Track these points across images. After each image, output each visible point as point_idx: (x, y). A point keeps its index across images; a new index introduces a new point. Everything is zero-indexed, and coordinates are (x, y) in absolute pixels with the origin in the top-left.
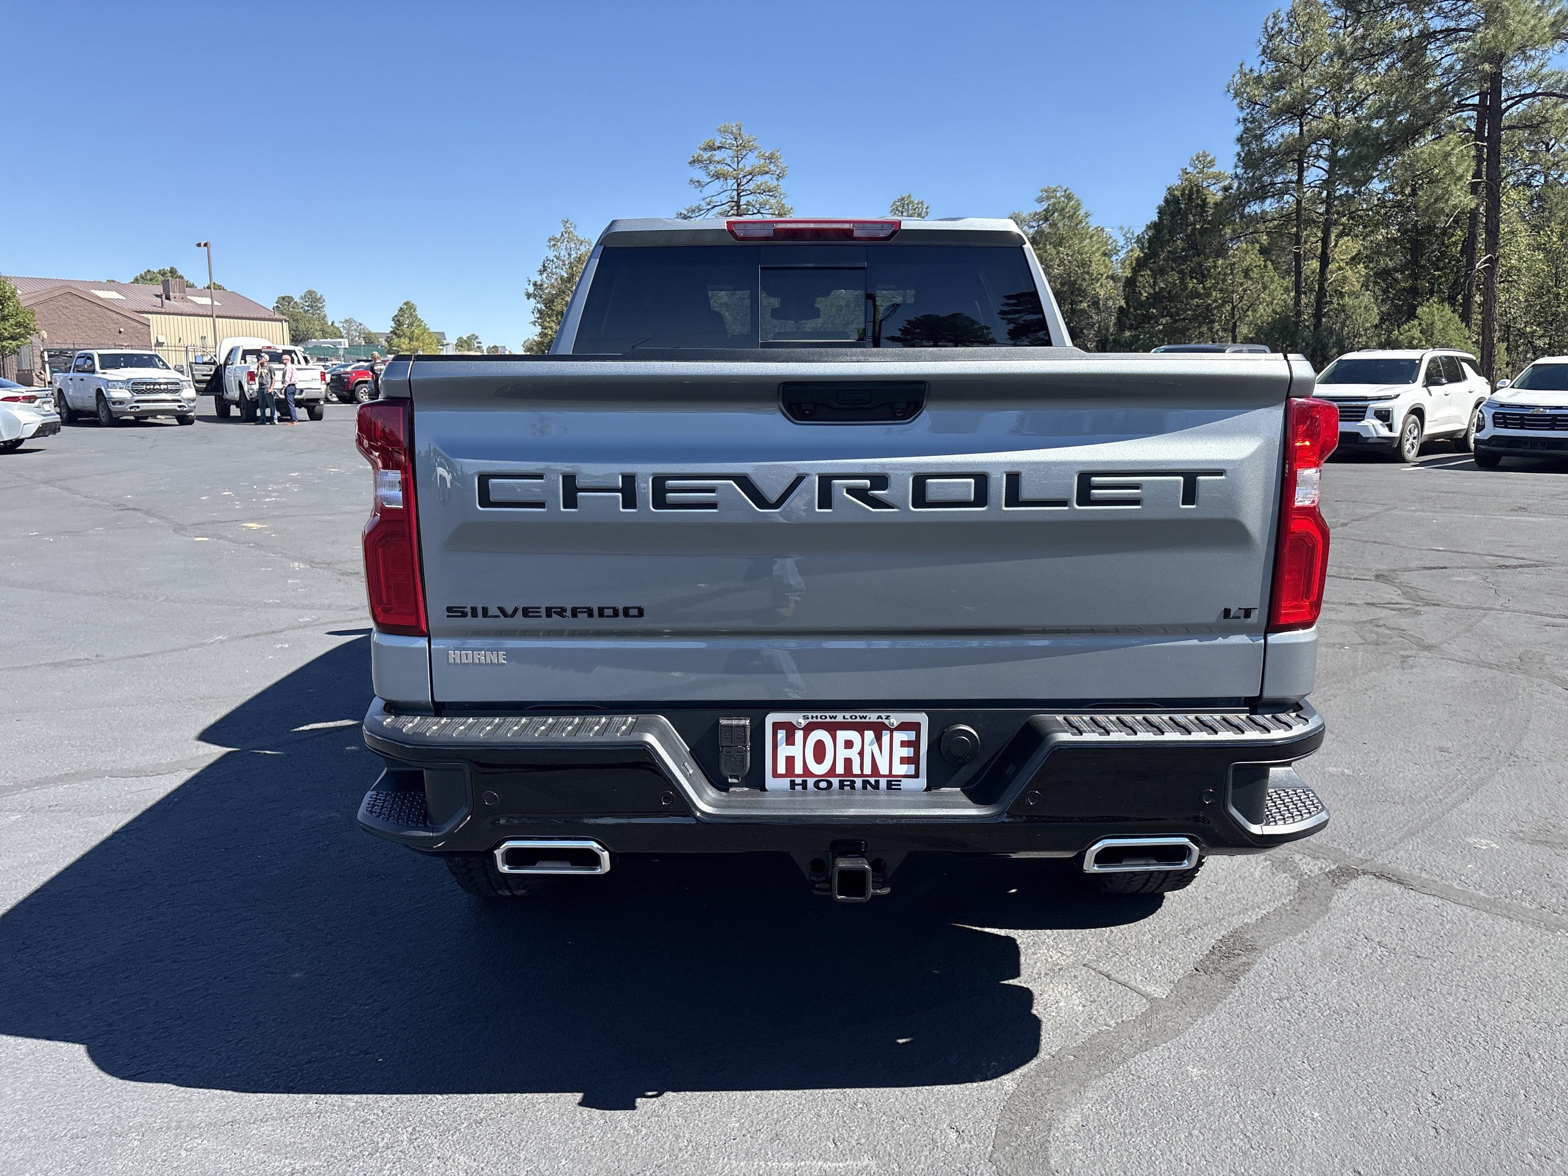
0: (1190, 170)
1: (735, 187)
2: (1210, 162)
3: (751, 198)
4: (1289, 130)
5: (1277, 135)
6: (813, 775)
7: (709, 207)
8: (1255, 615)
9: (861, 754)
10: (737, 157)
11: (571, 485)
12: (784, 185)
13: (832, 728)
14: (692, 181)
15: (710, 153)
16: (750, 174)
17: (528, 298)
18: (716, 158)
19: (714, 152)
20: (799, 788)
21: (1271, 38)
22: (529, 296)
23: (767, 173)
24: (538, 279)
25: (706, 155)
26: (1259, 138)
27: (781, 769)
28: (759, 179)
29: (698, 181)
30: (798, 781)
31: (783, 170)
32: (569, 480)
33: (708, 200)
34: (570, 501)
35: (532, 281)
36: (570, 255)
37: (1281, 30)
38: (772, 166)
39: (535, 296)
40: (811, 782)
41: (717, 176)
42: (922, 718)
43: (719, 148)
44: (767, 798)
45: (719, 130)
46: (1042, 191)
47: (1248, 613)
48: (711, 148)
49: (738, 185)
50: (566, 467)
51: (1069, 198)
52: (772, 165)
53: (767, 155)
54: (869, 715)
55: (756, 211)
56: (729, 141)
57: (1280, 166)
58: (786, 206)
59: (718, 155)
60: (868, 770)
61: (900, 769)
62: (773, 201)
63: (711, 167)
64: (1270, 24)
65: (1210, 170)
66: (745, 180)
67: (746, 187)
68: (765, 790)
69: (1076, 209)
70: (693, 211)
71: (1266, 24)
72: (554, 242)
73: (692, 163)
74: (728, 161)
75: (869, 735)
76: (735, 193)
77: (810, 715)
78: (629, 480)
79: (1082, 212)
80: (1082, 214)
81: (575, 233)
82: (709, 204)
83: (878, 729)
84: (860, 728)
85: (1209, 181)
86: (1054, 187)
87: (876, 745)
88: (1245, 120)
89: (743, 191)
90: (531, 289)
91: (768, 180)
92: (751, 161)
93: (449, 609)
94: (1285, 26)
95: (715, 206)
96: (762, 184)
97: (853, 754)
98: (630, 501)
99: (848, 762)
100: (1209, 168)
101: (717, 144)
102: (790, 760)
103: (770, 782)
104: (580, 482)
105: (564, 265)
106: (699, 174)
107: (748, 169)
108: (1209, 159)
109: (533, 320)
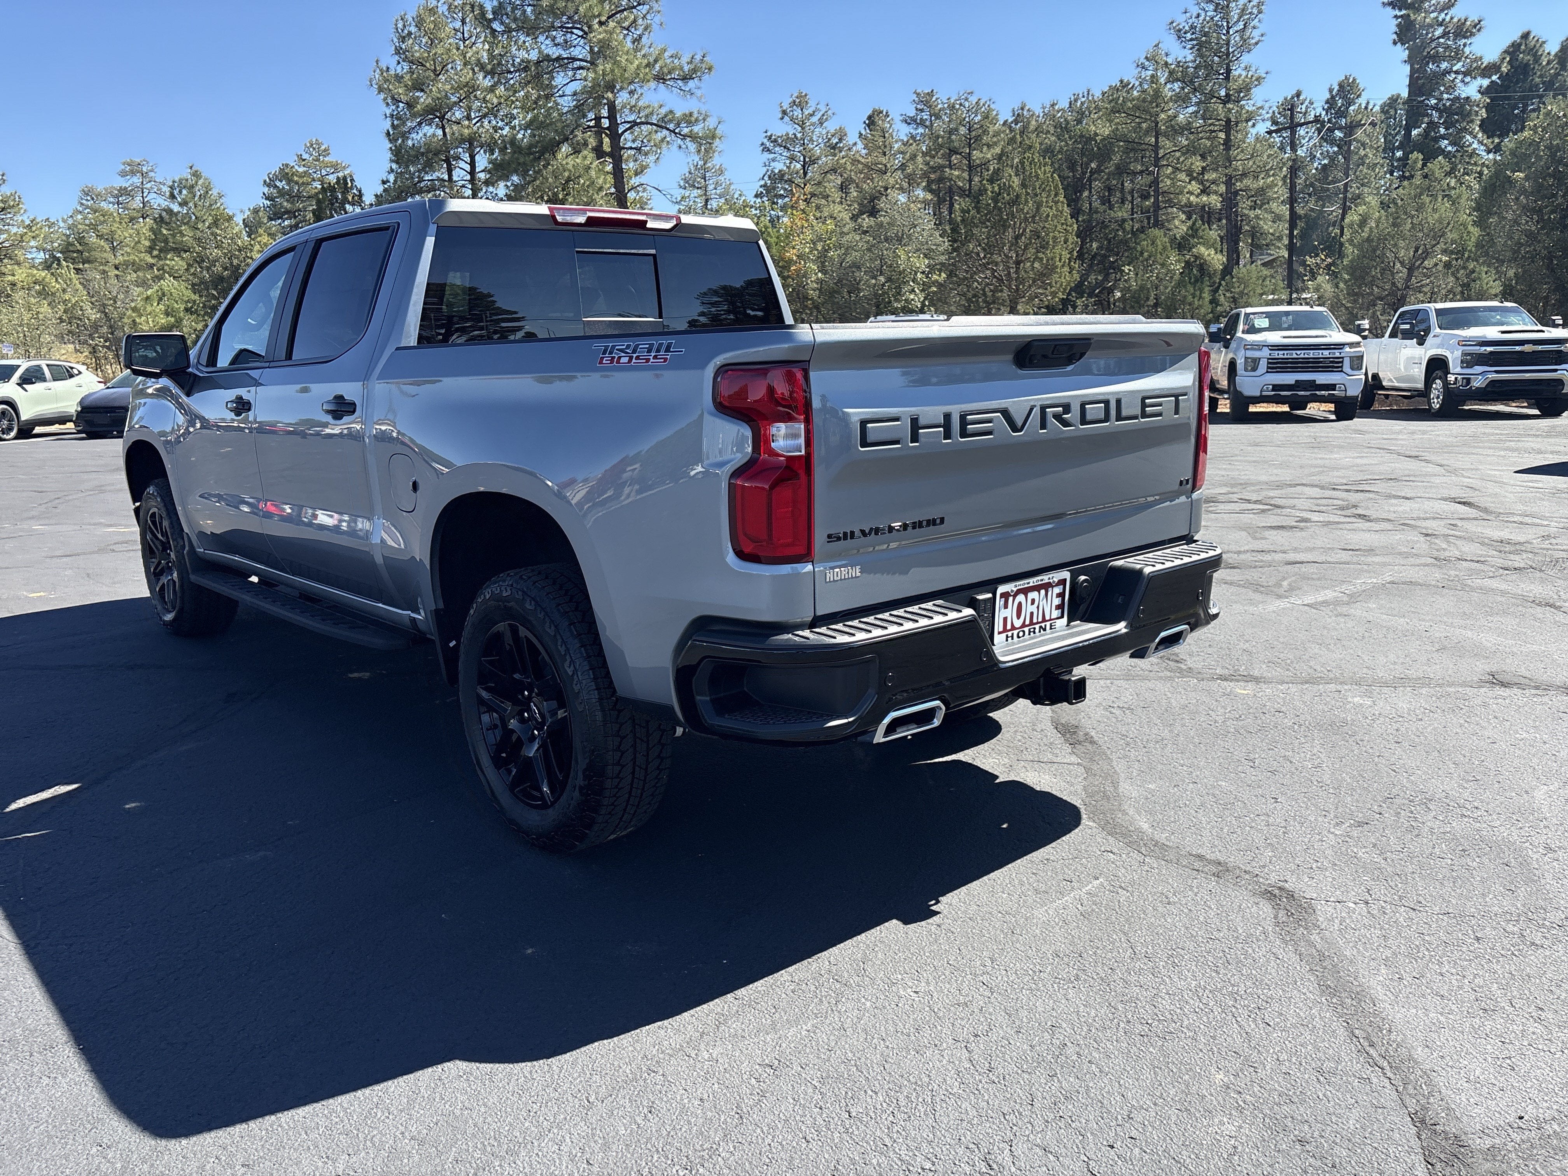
0: (305, 156)
2: (325, 150)
4: (430, 131)
5: (421, 135)
9: (1038, 607)
11: (915, 424)
13: (1027, 591)
21: (403, 39)
26: (405, 136)
27: (1002, 627)
32: (915, 421)
34: (915, 438)
37: (410, 33)
42: (1068, 575)
46: (124, 164)
50: (913, 410)
51: (196, 175)
54: (1044, 578)
57: (429, 166)
61: (1055, 614)
64: (400, 25)
65: (326, 159)
69: (208, 189)
71: (396, 25)
75: (1043, 592)
77: (1018, 583)
78: (947, 417)
79: (214, 192)
80: (215, 194)
83: (1047, 587)
84: (1037, 588)
85: (328, 170)
86: (138, 160)
87: (1045, 599)
88: (392, 116)
93: (829, 536)
94: (413, 29)
97: (1034, 608)
98: (947, 435)
99: (1032, 614)
100: (325, 156)
102: (1006, 620)
104: (922, 421)
108: (323, 147)
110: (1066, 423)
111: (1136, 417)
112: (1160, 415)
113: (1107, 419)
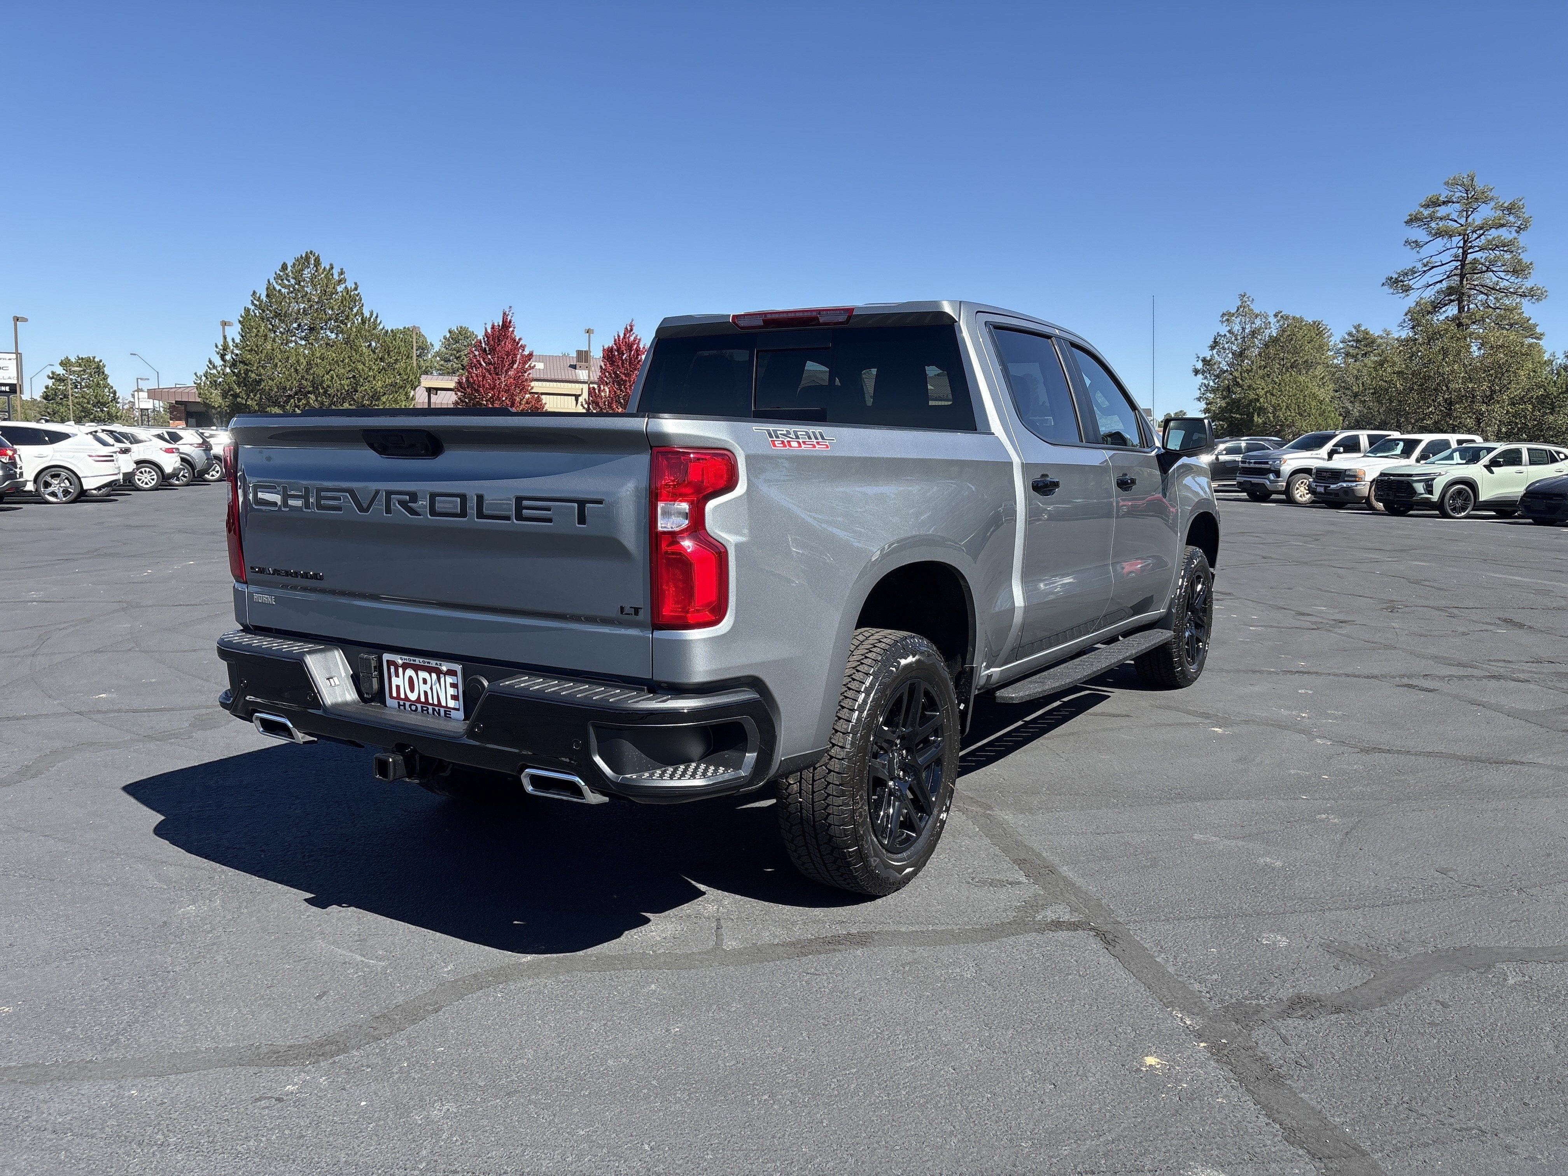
1: (1461, 244)
3: (1478, 255)
6: (409, 700)
7: (1425, 269)
8: (641, 612)
9: (431, 689)
10: (1467, 212)
12: (1523, 239)
13: (417, 668)
14: (1407, 242)
15: (1432, 210)
16: (1481, 228)
17: (1196, 375)
18: (1439, 215)
19: (1437, 208)
20: (402, 708)
22: (1196, 372)
23: (1502, 225)
24: (1208, 354)
25: (1426, 213)
27: (394, 694)
28: (1493, 233)
29: (1416, 241)
30: (402, 703)
31: (1526, 221)
33: (1425, 261)
35: (1201, 357)
36: (1244, 329)
38: (1512, 218)
39: (1203, 372)
40: (408, 704)
41: (1439, 234)
42: (458, 668)
43: (1444, 203)
44: (387, 711)
45: (1447, 183)
47: (637, 611)
48: (1435, 203)
49: (1465, 242)
52: (1512, 216)
53: (1506, 205)
54: (431, 661)
55: (1484, 269)
56: (1458, 194)
58: (1524, 261)
59: (1442, 211)
60: (436, 702)
61: (452, 704)
62: (1508, 256)
63: (1433, 225)
66: (1475, 236)
67: (1475, 243)
68: (386, 706)
70: (1406, 274)
72: (1227, 317)
73: (1409, 222)
74: (1454, 216)
75: (434, 675)
76: (1461, 250)
77: (404, 657)
78: (307, 491)
81: (1252, 307)
82: (1425, 266)
83: (439, 672)
84: (430, 670)
87: (438, 684)
89: (1471, 247)
90: (1199, 365)
91: (1505, 234)
92: (1483, 213)
93: (252, 568)
95: (1433, 267)
96: (1494, 239)
97: (427, 688)
99: (426, 693)
101: (1442, 199)
102: (398, 687)
103: (389, 701)
105: (1236, 340)
106: (1419, 234)
107: (1478, 222)
109: (1198, 396)
110: (413, 512)
111: (508, 518)
112: (550, 520)
113: (463, 514)
